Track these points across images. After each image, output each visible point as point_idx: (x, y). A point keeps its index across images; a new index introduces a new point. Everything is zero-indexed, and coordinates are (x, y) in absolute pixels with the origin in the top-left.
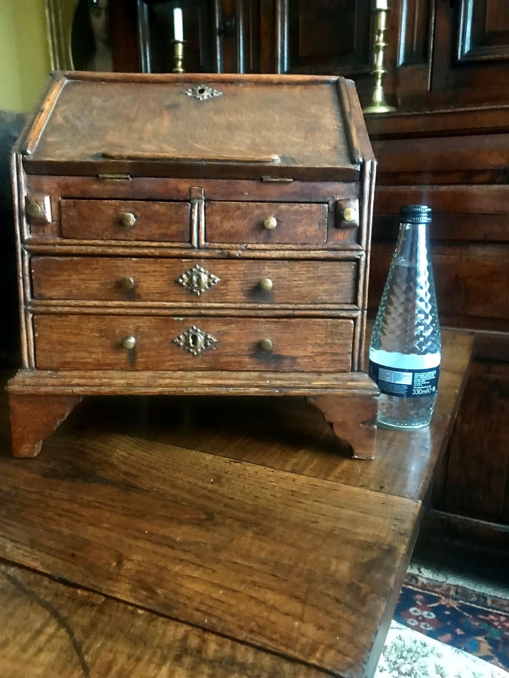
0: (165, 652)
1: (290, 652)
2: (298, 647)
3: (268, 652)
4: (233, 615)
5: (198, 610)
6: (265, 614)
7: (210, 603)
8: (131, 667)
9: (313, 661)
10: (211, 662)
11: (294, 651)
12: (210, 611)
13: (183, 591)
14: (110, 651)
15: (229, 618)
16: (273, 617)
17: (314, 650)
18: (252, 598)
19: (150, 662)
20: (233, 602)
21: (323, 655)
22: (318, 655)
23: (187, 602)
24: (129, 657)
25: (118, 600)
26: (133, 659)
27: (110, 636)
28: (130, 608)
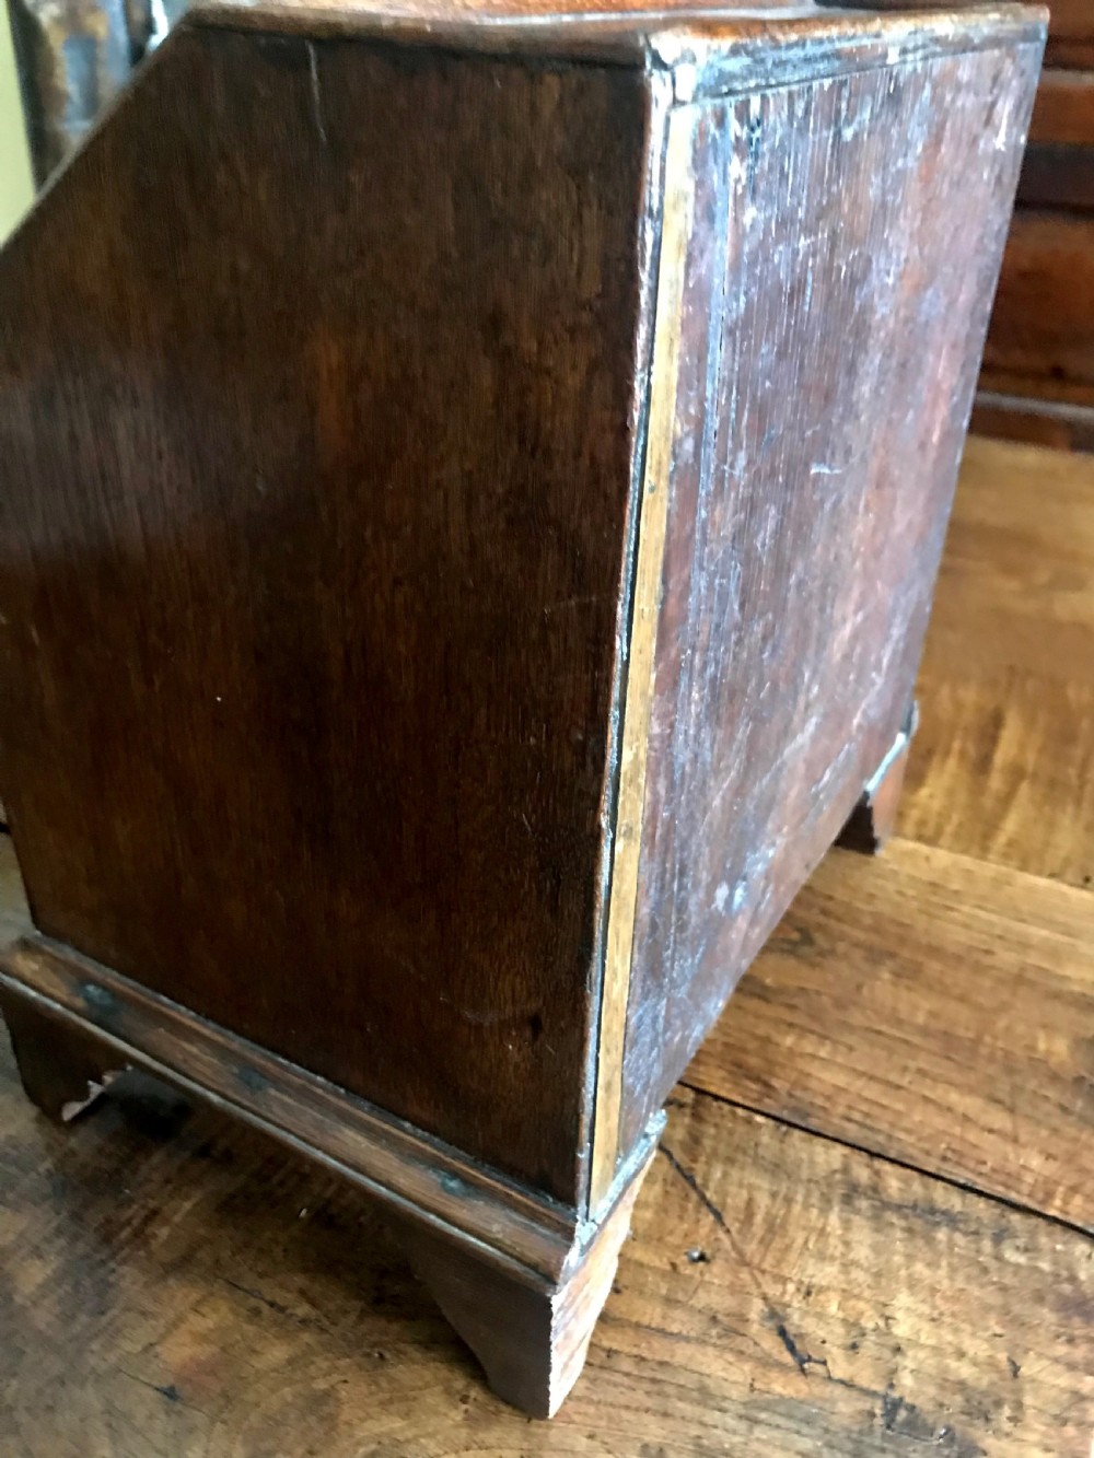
0: (825, 1190)
1: (1013, 1196)
2: (1025, 1189)
3: (980, 1193)
4: (908, 1131)
5: (849, 1120)
6: (957, 1130)
7: (865, 1107)
8: (782, 1212)
9: (1052, 1212)
10: (899, 1208)
11: (1018, 1192)
12: (868, 1122)
13: (813, 1084)
14: (741, 1185)
15: (902, 1136)
16: (972, 1136)
17: (1050, 1195)
18: (926, 1099)
19: (807, 1206)
20: (899, 1106)
21: (1066, 1202)
22: (1058, 1202)
23: (827, 1105)
24: (774, 1195)
25: (717, 1098)
26: (779, 1200)
27: (730, 1161)
28: (740, 1112)
